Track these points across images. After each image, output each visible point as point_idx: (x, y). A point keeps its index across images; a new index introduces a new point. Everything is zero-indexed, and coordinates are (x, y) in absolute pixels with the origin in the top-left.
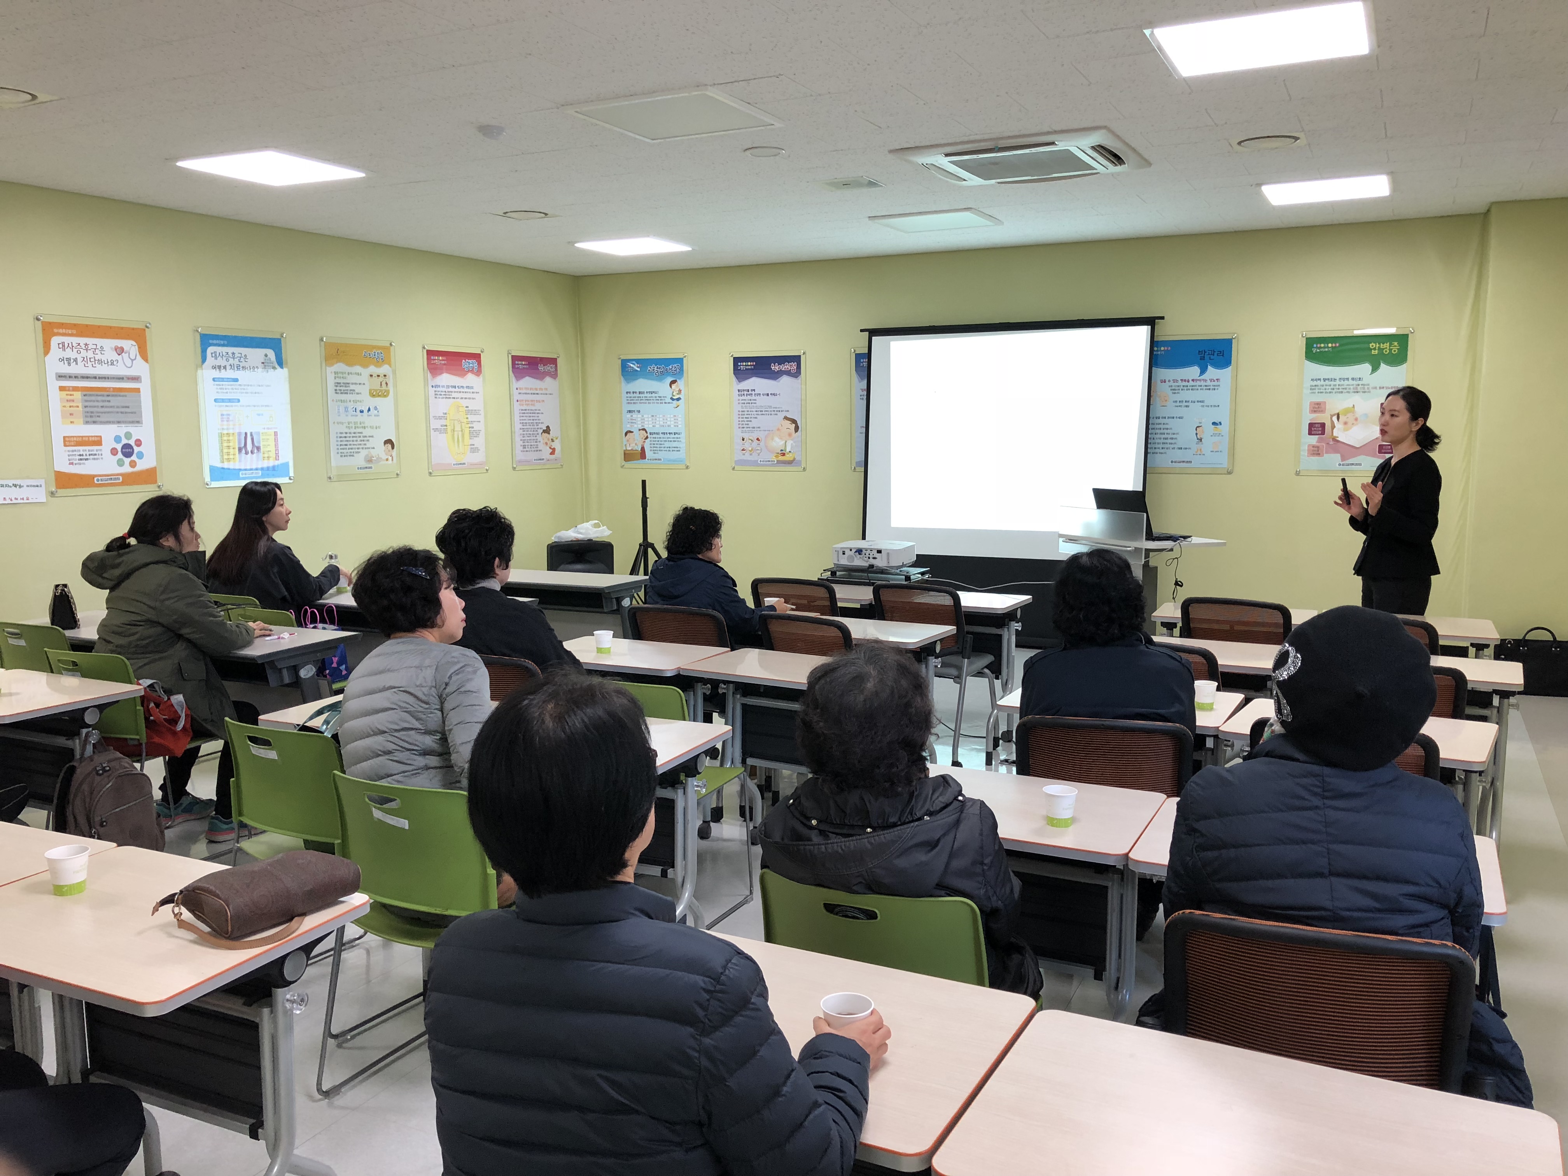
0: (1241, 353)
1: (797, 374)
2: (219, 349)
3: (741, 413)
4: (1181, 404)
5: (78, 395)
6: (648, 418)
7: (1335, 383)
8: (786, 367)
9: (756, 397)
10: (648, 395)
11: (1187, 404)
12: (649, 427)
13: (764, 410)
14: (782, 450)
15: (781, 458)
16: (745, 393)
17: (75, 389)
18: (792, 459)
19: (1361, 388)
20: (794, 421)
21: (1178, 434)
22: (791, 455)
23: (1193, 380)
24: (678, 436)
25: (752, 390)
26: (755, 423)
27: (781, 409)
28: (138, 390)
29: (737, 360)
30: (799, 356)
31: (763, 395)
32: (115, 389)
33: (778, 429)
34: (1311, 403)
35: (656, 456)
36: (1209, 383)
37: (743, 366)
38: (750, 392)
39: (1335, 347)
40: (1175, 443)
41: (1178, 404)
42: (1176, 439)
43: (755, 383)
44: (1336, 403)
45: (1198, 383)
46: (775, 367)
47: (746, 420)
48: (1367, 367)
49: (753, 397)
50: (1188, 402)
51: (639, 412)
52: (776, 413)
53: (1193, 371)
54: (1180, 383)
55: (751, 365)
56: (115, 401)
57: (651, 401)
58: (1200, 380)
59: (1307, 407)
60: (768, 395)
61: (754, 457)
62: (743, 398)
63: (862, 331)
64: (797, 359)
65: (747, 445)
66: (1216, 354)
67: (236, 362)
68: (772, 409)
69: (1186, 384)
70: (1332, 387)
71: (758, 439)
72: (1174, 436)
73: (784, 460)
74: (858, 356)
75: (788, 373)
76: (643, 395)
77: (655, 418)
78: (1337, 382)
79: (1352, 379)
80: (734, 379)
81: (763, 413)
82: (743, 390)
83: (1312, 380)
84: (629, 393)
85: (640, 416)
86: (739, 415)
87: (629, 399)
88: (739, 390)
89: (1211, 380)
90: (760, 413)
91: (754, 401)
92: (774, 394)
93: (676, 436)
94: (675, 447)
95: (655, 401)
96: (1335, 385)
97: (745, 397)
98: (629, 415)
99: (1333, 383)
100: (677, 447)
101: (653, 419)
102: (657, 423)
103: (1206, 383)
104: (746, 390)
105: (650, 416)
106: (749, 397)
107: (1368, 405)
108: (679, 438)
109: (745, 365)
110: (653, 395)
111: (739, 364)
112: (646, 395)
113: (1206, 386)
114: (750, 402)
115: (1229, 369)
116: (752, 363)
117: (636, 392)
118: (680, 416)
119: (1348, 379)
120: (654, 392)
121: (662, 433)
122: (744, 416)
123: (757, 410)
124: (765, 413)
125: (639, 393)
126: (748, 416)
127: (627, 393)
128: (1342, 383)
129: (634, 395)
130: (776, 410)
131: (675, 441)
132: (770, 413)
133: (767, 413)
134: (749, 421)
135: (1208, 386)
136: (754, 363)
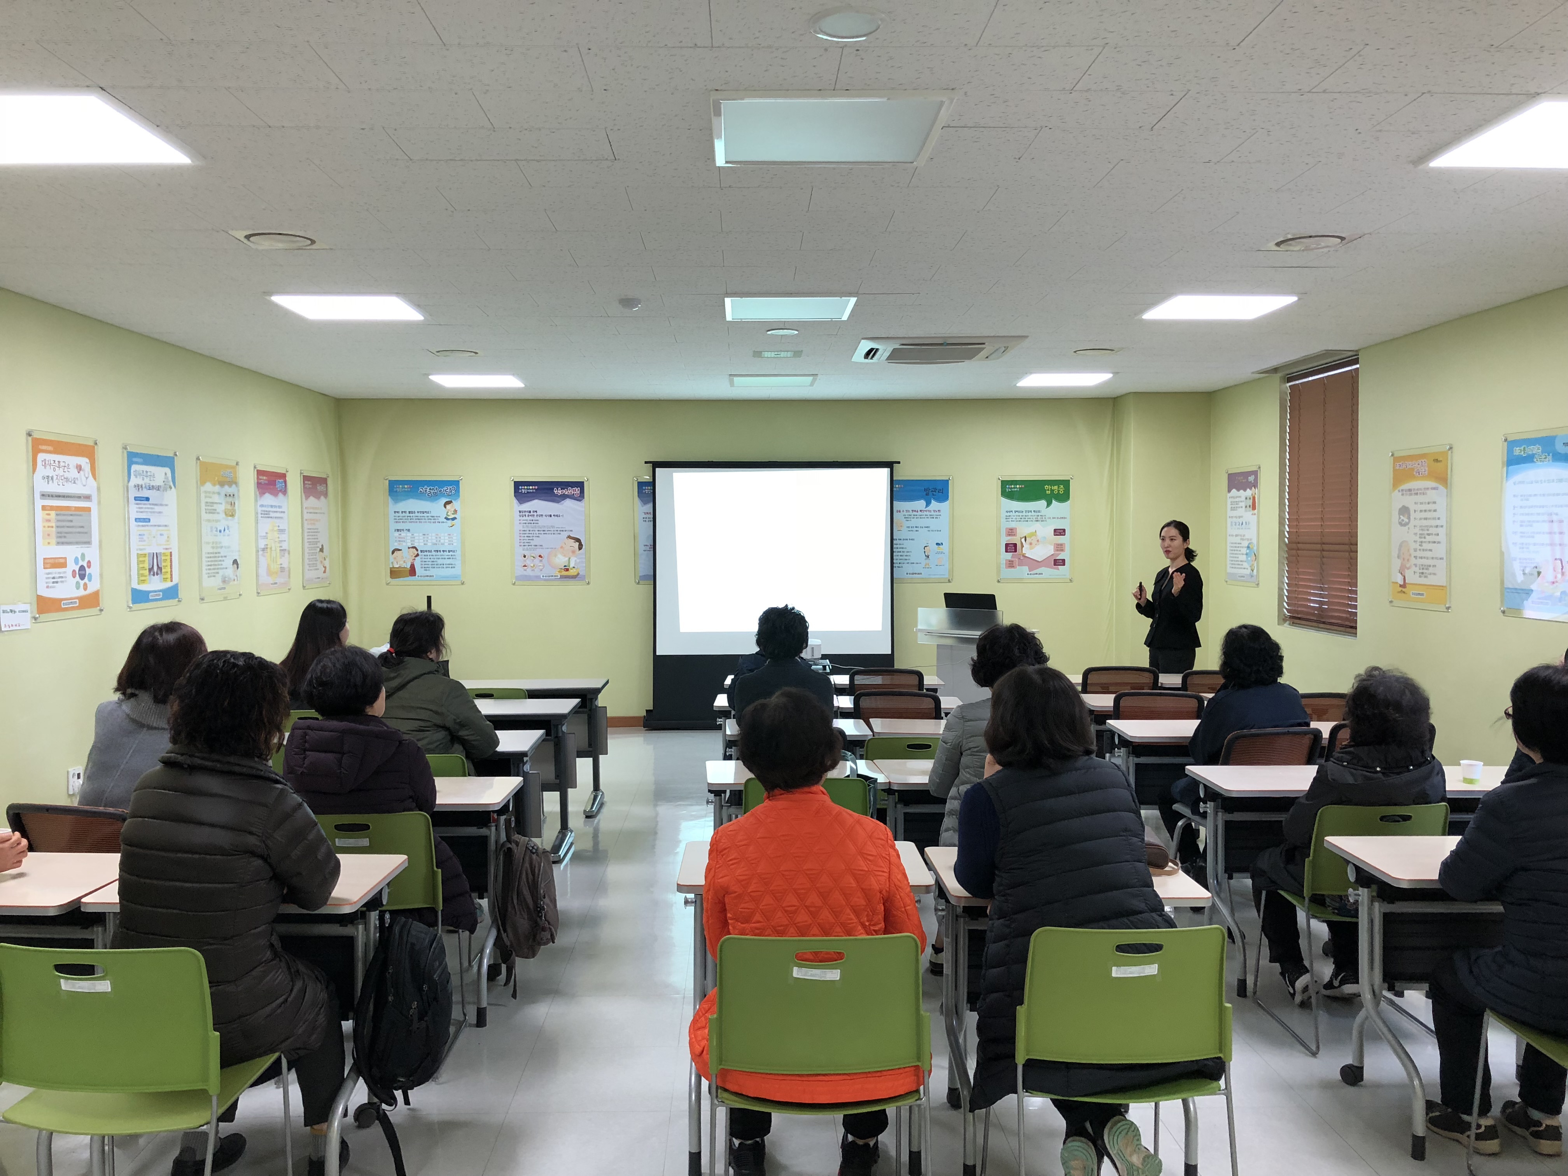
0: (955, 491)
1: (581, 497)
3: (522, 532)
4: (912, 529)
6: (419, 536)
7: (1022, 514)
8: (569, 491)
9: (538, 518)
10: (419, 515)
11: (917, 529)
13: (546, 529)
14: (565, 566)
16: (527, 514)
18: (576, 574)
19: (1040, 518)
20: (578, 540)
21: (911, 552)
22: (574, 570)
23: (921, 511)
25: (534, 511)
26: (536, 541)
29: (517, 485)
30: (583, 482)
31: (546, 516)
34: (1007, 529)
35: (428, 573)
36: (932, 513)
37: (524, 489)
38: (532, 513)
39: (1022, 488)
40: (909, 559)
41: (910, 529)
42: (910, 556)
43: (536, 504)
44: (1023, 529)
45: (925, 513)
46: (558, 492)
47: (526, 538)
48: (1043, 503)
49: (535, 518)
50: (918, 527)
51: (409, 530)
52: (559, 532)
53: (921, 504)
54: (911, 513)
55: (532, 489)
57: (423, 521)
58: (926, 511)
59: (1004, 532)
60: (551, 516)
61: (537, 572)
62: (524, 518)
63: (646, 463)
64: (580, 485)
65: (528, 562)
66: (937, 491)
68: (555, 529)
69: (915, 513)
70: (1020, 517)
71: (540, 556)
72: (908, 554)
73: (567, 575)
74: (641, 485)
75: (571, 497)
76: (413, 515)
77: (426, 536)
78: (1024, 514)
79: (1034, 511)
80: (515, 501)
81: (546, 532)
82: (525, 511)
83: (1007, 512)
84: (398, 512)
85: (409, 534)
86: (520, 534)
87: (397, 518)
88: (520, 512)
89: (934, 511)
90: (542, 532)
91: (536, 522)
92: (557, 516)
93: (451, 553)
94: (449, 564)
95: (427, 520)
96: (1023, 516)
97: (527, 518)
98: (397, 534)
99: (1021, 514)
100: (452, 564)
101: (424, 538)
102: (429, 541)
103: (930, 514)
104: (527, 512)
105: (421, 534)
106: (531, 518)
107: (1045, 531)
108: (454, 555)
109: (527, 489)
110: (425, 515)
111: (520, 487)
112: (417, 514)
113: (931, 515)
114: (532, 522)
115: (947, 503)
116: (534, 487)
117: (405, 512)
118: (455, 535)
119: (1031, 511)
120: (426, 512)
121: (435, 551)
122: (526, 535)
123: (540, 529)
124: (548, 532)
125: (409, 512)
126: (529, 535)
127: (395, 512)
128: (1027, 514)
129: (404, 514)
130: (559, 529)
131: (449, 558)
132: (553, 532)
133: (550, 532)
134: (532, 540)
135: (933, 515)
136: (537, 487)
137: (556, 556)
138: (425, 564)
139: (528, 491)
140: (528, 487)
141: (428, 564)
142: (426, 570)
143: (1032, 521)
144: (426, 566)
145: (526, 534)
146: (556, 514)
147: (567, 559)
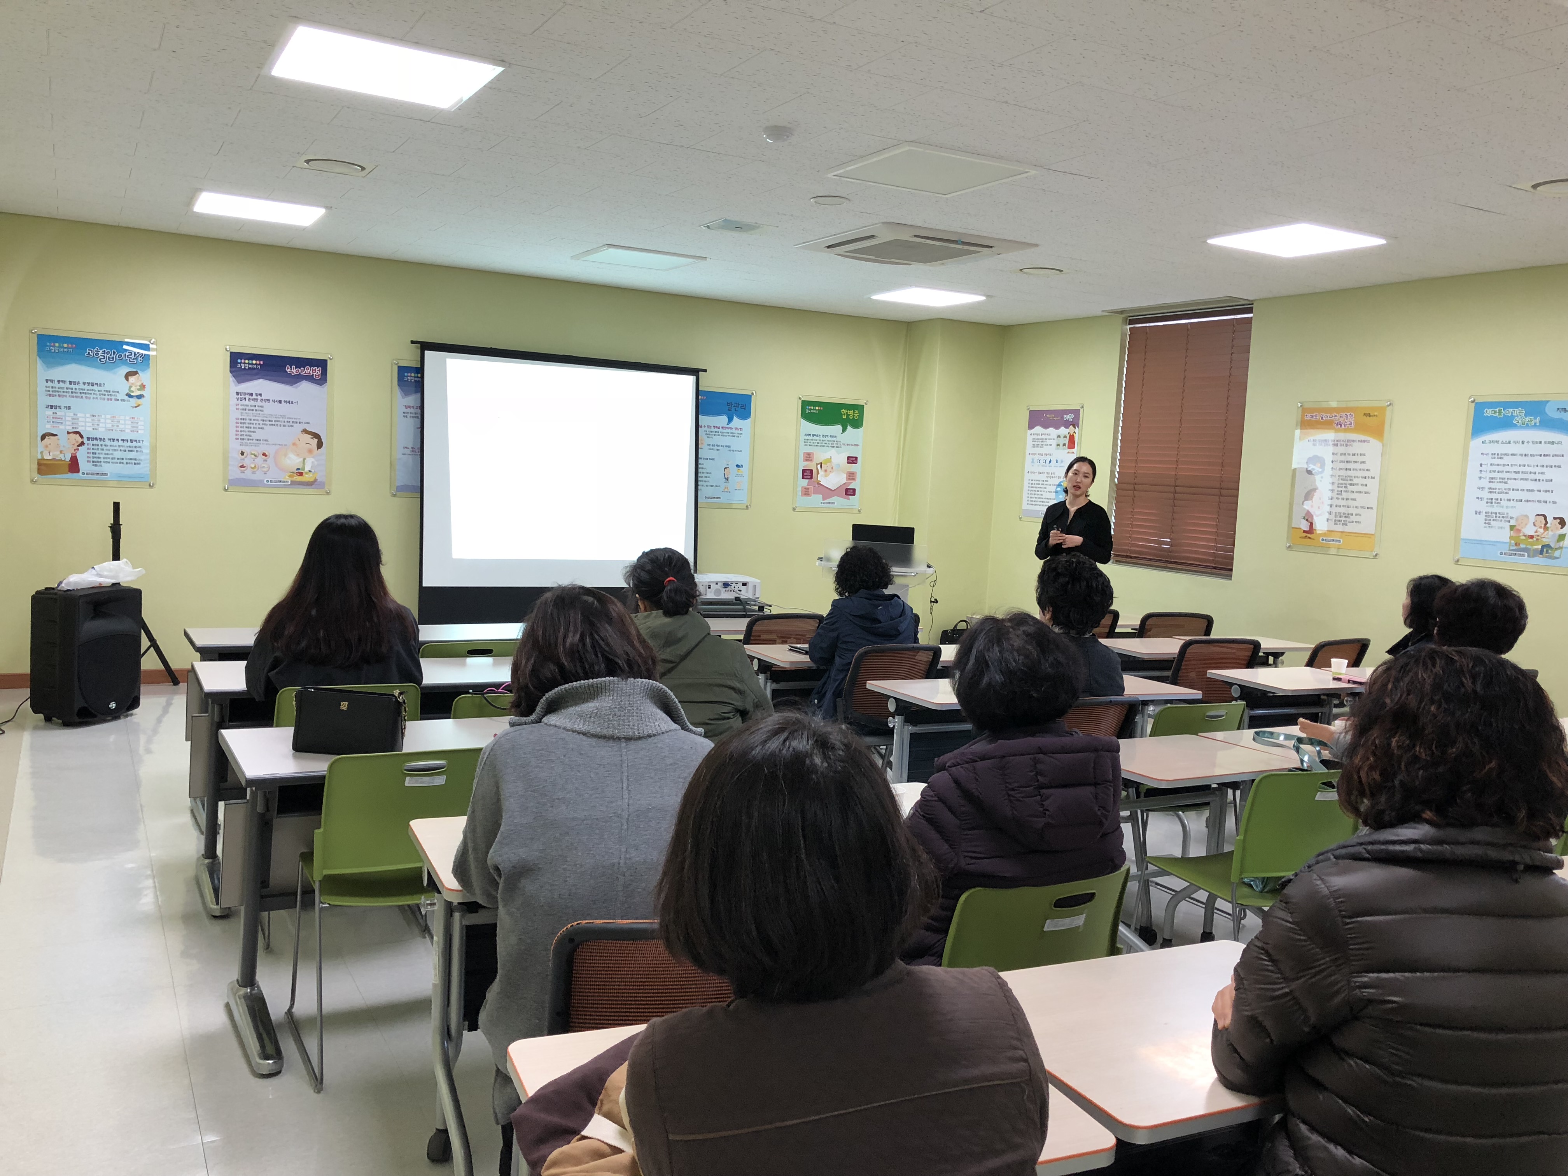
0: (758, 408)
1: (322, 380)
3: (239, 421)
4: (713, 447)
6: (85, 417)
8: (307, 371)
9: (263, 404)
10: (86, 387)
11: (718, 448)
12: (86, 429)
13: (274, 420)
14: (298, 469)
15: (299, 478)
16: (247, 397)
18: (312, 480)
19: (835, 444)
21: (710, 473)
22: (311, 475)
23: (723, 427)
24: (138, 445)
25: (257, 395)
26: (259, 434)
27: (298, 421)
29: (235, 358)
30: (325, 361)
31: (274, 401)
33: (294, 444)
34: (804, 453)
35: (97, 469)
36: (734, 431)
37: (244, 364)
38: (254, 397)
39: (820, 410)
40: (708, 482)
41: (711, 447)
42: (709, 477)
44: (820, 455)
45: (727, 430)
46: (293, 371)
47: (245, 429)
48: (838, 428)
49: (259, 403)
50: (719, 446)
51: (69, 408)
52: (291, 424)
53: (724, 419)
54: (712, 429)
55: (256, 364)
57: (92, 396)
58: (728, 428)
59: (801, 457)
60: (280, 402)
61: (258, 476)
62: (243, 402)
63: (412, 342)
64: (322, 364)
65: (247, 462)
66: (740, 407)
68: (286, 420)
69: (716, 430)
70: (818, 441)
71: (264, 454)
72: (708, 475)
74: (402, 370)
75: (310, 378)
76: (77, 386)
77: (96, 418)
78: (822, 438)
79: (831, 436)
80: (231, 378)
81: (273, 423)
82: (245, 394)
83: (805, 435)
84: (52, 381)
85: (70, 414)
86: (237, 423)
87: (51, 389)
88: (237, 393)
89: (736, 429)
90: (268, 423)
91: (260, 408)
92: (289, 402)
93: (134, 444)
94: (131, 459)
95: (99, 397)
96: (820, 440)
97: (247, 402)
98: (50, 412)
99: (818, 438)
100: (135, 459)
101: (93, 420)
102: (101, 425)
103: (732, 431)
104: (248, 394)
105: (88, 415)
106: (252, 403)
107: (839, 457)
108: (140, 447)
109: (249, 364)
110: (95, 387)
111: (239, 361)
112: (82, 386)
113: (732, 433)
114: (254, 408)
115: (749, 420)
116: (258, 362)
117: (63, 382)
118: (142, 419)
119: (828, 436)
120: (96, 384)
121: (109, 439)
122: (245, 426)
123: (265, 419)
124: (276, 423)
125: (70, 382)
126: (250, 426)
127: (47, 381)
128: (824, 439)
129: (61, 385)
130: (291, 420)
131: (131, 451)
132: (283, 423)
133: (279, 423)
134: (253, 432)
135: (734, 433)
136: (262, 363)
137: (286, 455)
138: (93, 458)
140: (250, 362)
141: (99, 458)
142: (96, 465)
143: (828, 446)
144: (95, 460)
145: (244, 423)
146: (287, 400)
147: (301, 459)
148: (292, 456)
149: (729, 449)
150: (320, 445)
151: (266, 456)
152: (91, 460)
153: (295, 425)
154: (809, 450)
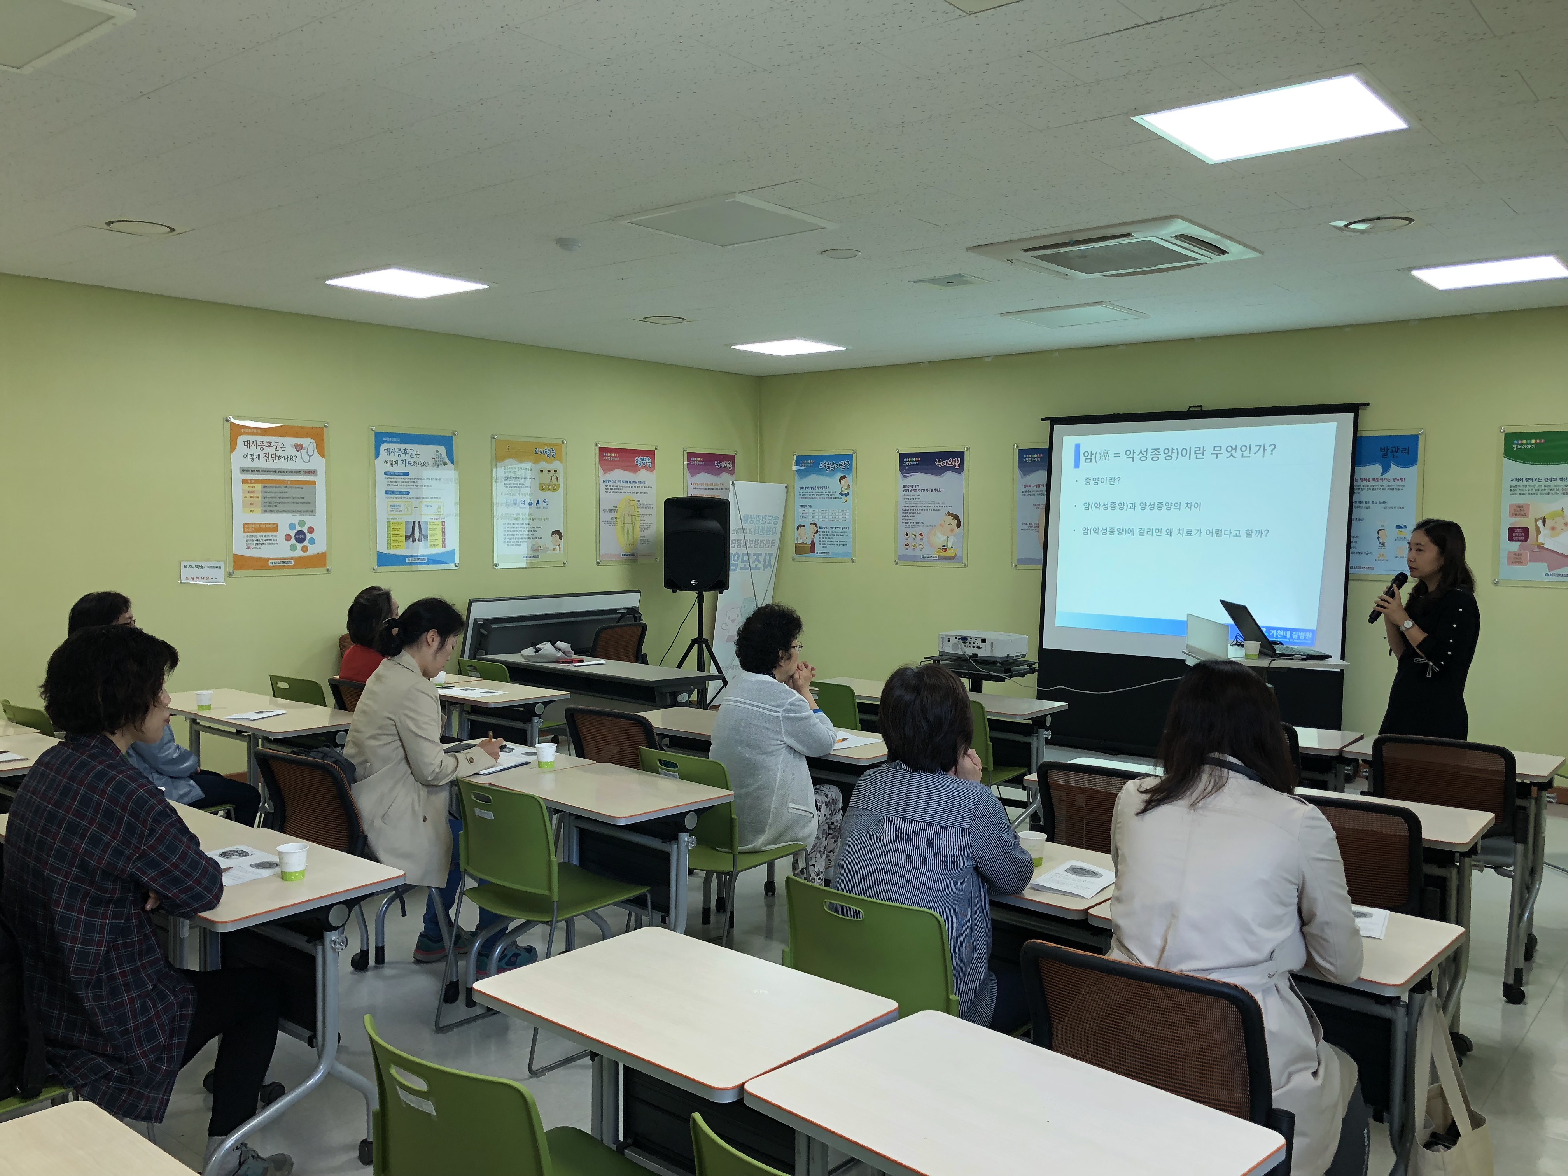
0: (1426, 450)
1: (960, 469)
2: (391, 446)
3: (905, 508)
4: (1361, 505)
5: (258, 487)
7: (1539, 483)
8: (950, 462)
9: (920, 492)
10: (820, 490)
11: (1368, 505)
13: (927, 505)
16: (910, 488)
17: (257, 481)
21: (1357, 537)
23: (1374, 480)
24: (846, 530)
25: (916, 486)
26: (918, 518)
28: (314, 483)
29: (903, 456)
30: (963, 452)
31: (927, 490)
32: (293, 482)
34: (1512, 506)
36: (1391, 483)
38: (915, 488)
39: (1539, 443)
41: (1358, 505)
43: (920, 478)
44: (1541, 505)
45: (1381, 483)
46: (939, 463)
47: (908, 514)
49: (917, 493)
50: (1369, 503)
51: (810, 506)
53: (1375, 470)
54: (1360, 482)
55: (916, 461)
56: (292, 493)
57: (822, 496)
58: (1382, 479)
59: (1506, 511)
60: (932, 490)
61: (917, 552)
62: (908, 493)
63: (1042, 419)
64: (960, 455)
65: (911, 541)
66: (1400, 451)
67: (408, 457)
68: (936, 505)
69: (1367, 483)
70: (1536, 488)
73: (946, 556)
74: (1023, 453)
75: (951, 469)
76: (815, 490)
77: (824, 512)
78: (1546, 483)
79: (1560, 479)
80: (900, 474)
81: (927, 508)
82: (908, 485)
83: (1513, 480)
84: (803, 488)
85: (811, 510)
86: (903, 510)
87: (802, 494)
88: (904, 486)
89: (1394, 480)
90: (923, 508)
91: (919, 497)
92: (937, 490)
93: (844, 530)
94: (841, 542)
95: (825, 496)
96: (1541, 486)
97: (910, 492)
98: (801, 510)
99: (1536, 483)
100: (844, 542)
101: (821, 514)
102: (826, 517)
103: (1389, 483)
104: (911, 486)
105: (820, 511)
106: (913, 492)
108: (847, 532)
109: (911, 461)
110: (824, 490)
111: (904, 460)
113: (1389, 486)
114: (914, 497)
116: (917, 459)
117: (808, 488)
118: (848, 511)
119: (1555, 479)
120: (825, 487)
121: (831, 527)
122: (908, 512)
123: (921, 505)
124: (928, 508)
125: (812, 488)
127: (801, 488)
128: (1549, 483)
129: (806, 490)
130: (939, 505)
131: (842, 535)
132: (933, 508)
133: (930, 508)
134: (914, 516)
135: (1391, 486)
136: (919, 459)
139: (912, 463)
140: (912, 459)
141: (826, 541)
143: (1557, 494)
145: (908, 510)
146: (937, 488)
147: (946, 537)
148: (939, 535)
149: (1384, 505)
150: (959, 525)
151: (922, 536)
152: (821, 543)
153: (941, 508)
154: (1520, 500)
